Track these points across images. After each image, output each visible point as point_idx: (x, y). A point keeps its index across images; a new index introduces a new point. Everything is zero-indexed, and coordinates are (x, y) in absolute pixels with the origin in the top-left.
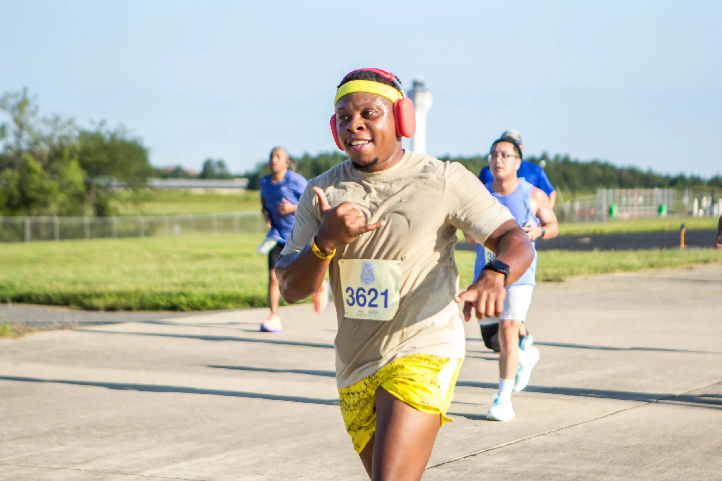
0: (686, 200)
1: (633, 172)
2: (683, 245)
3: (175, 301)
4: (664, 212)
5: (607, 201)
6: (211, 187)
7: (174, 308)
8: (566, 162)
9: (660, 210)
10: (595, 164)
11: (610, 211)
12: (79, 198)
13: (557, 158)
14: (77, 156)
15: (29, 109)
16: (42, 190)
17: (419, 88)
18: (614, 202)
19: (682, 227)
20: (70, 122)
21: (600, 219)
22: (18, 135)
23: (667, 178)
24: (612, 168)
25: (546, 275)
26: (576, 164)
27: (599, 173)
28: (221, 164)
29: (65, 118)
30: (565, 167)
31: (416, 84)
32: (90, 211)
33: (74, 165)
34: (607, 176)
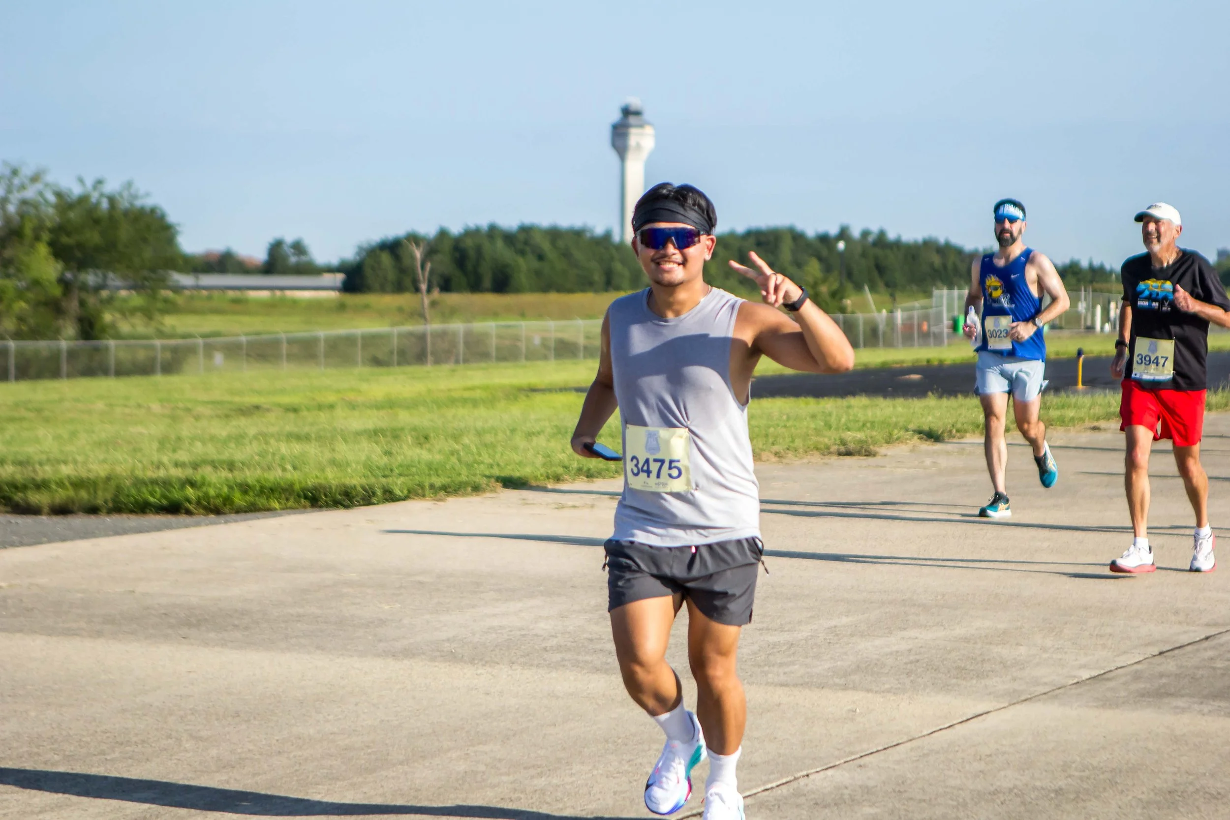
0: (1082, 307)
2: (1080, 386)
3: (176, 495)
5: (950, 308)
6: (282, 289)
7: (174, 508)
8: (881, 241)
10: (929, 245)
11: (955, 327)
13: (865, 234)
14: (46, 236)
17: (632, 120)
19: (1080, 353)
20: (35, 179)
21: (938, 339)
24: (959, 252)
25: (843, 443)
26: (897, 245)
27: (937, 260)
28: (299, 248)
29: (27, 171)
30: (878, 252)
31: (627, 112)
32: (70, 329)
33: (43, 249)
34: (950, 265)
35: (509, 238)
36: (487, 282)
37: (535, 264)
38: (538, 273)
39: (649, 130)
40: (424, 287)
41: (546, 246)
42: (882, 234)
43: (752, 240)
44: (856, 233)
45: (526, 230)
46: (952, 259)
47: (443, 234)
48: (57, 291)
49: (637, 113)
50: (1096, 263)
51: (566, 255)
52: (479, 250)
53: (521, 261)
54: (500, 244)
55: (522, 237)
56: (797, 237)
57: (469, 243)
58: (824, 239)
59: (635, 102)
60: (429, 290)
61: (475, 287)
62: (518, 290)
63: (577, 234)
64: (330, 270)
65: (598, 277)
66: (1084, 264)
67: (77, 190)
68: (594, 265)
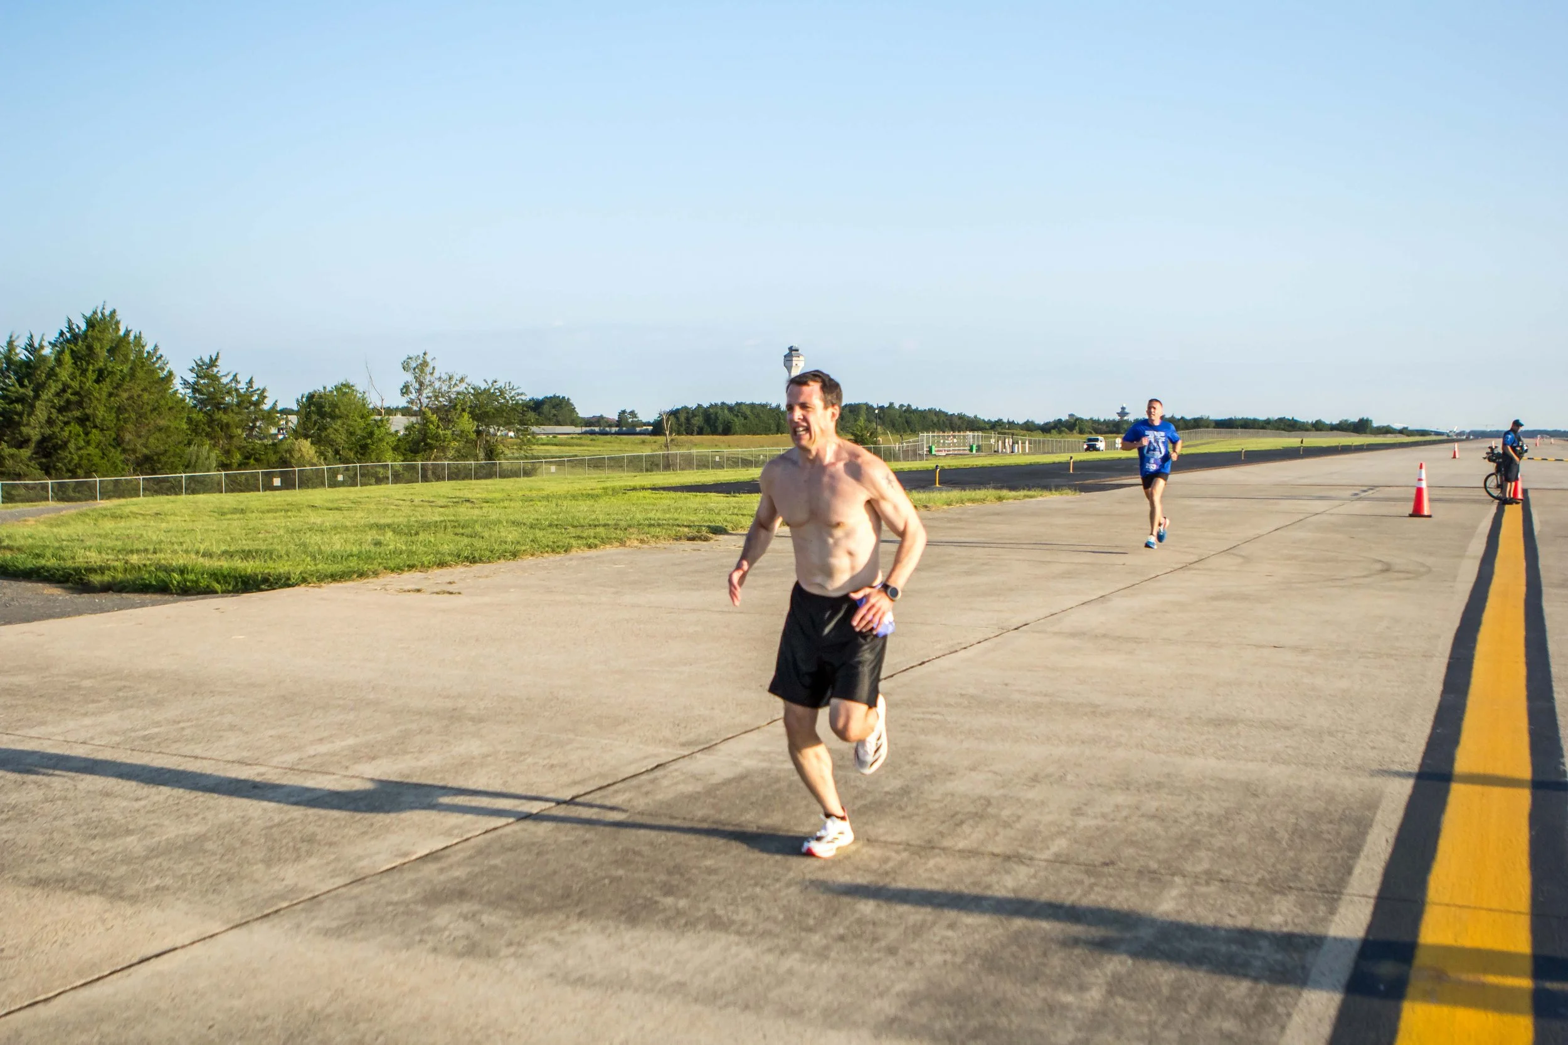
0: (993, 441)
1: (961, 417)
4: (974, 451)
5: (928, 442)
9: (971, 450)
10: (931, 411)
11: (930, 451)
12: (474, 444)
13: (901, 406)
14: (468, 409)
15: (428, 370)
16: (436, 437)
17: (794, 353)
18: (933, 443)
20: (462, 380)
21: (921, 457)
22: (419, 391)
23: (989, 422)
24: (946, 414)
26: (916, 411)
27: (935, 419)
28: (632, 413)
29: (457, 377)
30: (907, 414)
31: (791, 349)
32: (482, 455)
33: (466, 415)
34: (941, 421)
35: (731, 408)
36: (720, 429)
37: (743, 421)
38: (744, 426)
39: (801, 358)
40: (668, 433)
41: (748, 412)
42: (909, 406)
43: (847, 409)
44: (897, 406)
45: (737, 404)
46: (943, 418)
47: (699, 405)
48: (473, 436)
49: (797, 350)
50: (1011, 420)
51: (758, 416)
52: (716, 413)
53: (736, 419)
54: (726, 411)
55: (736, 408)
56: (869, 408)
57: (711, 410)
58: (881, 408)
59: (795, 345)
60: (670, 434)
61: (714, 432)
62: (734, 434)
63: (763, 406)
64: (648, 424)
65: (773, 427)
66: (1005, 420)
67: (483, 386)
68: (771, 421)
